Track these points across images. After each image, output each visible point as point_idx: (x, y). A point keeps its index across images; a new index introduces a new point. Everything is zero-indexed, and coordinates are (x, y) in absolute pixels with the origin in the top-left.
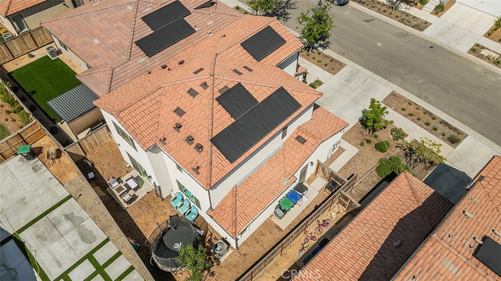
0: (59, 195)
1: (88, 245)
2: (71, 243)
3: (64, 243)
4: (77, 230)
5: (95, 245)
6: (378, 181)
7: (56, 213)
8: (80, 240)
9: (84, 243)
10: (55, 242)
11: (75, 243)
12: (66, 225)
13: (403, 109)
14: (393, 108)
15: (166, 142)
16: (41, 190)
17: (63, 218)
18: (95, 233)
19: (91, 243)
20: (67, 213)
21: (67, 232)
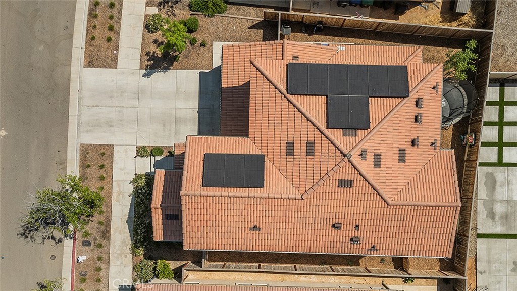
0: (486, 246)
1: (495, 175)
2: (505, 188)
3: (510, 193)
4: (494, 197)
5: (490, 169)
6: (234, 7)
7: (499, 230)
8: (498, 184)
9: (497, 179)
10: (515, 200)
11: (502, 186)
12: (499, 209)
13: (109, 40)
14: (115, 52)
15: (433, 142)
16: (495, 267)
17: (497, 218)
18: (484, 180)
19: (492, 174)
20: (491, 221)
21: (502, 201)
